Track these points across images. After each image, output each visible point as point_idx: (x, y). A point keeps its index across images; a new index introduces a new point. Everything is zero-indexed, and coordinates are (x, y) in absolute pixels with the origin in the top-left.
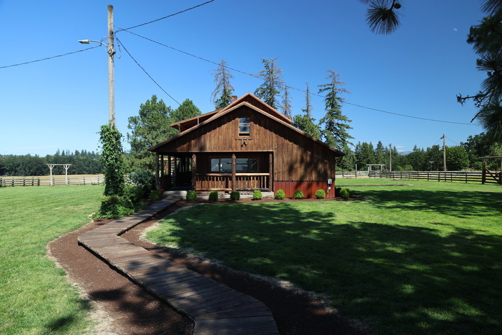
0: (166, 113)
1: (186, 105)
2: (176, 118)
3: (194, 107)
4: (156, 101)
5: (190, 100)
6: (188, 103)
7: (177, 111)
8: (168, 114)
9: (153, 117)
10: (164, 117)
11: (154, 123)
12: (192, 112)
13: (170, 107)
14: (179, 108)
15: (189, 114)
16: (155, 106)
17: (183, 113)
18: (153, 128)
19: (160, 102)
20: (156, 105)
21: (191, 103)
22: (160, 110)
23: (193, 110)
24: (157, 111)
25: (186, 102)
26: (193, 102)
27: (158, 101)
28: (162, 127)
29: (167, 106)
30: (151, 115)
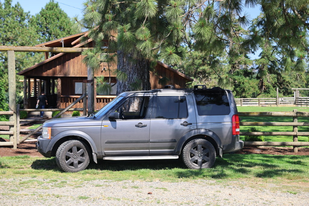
0: (23, 20)
1: (51, 9)
2: (37, 26)
3: (61, 12)
4: (10, 4)
5: (55, 2)
6: (52, 7)
7: (38, 16)
8: (26, 22)
9: (7, 25)
10: (22, 26)
11: (9, 33)
12: (58, 19)
13: (29, 12)
14: (41, 12)
15: (54, 21)
16: (10, 12)
17: (46, 19)
18: (8, 40)
19: (16, 6)
20: (11, 9)
21: (57, 6)
22: (16, 16)
23: (59, 16)
24: (13, 18)
25: (49, 4)
26: (59, 5)
27: (13, 4)
28: (19, 39)
29: (26, 11)
30: (5, 23)
